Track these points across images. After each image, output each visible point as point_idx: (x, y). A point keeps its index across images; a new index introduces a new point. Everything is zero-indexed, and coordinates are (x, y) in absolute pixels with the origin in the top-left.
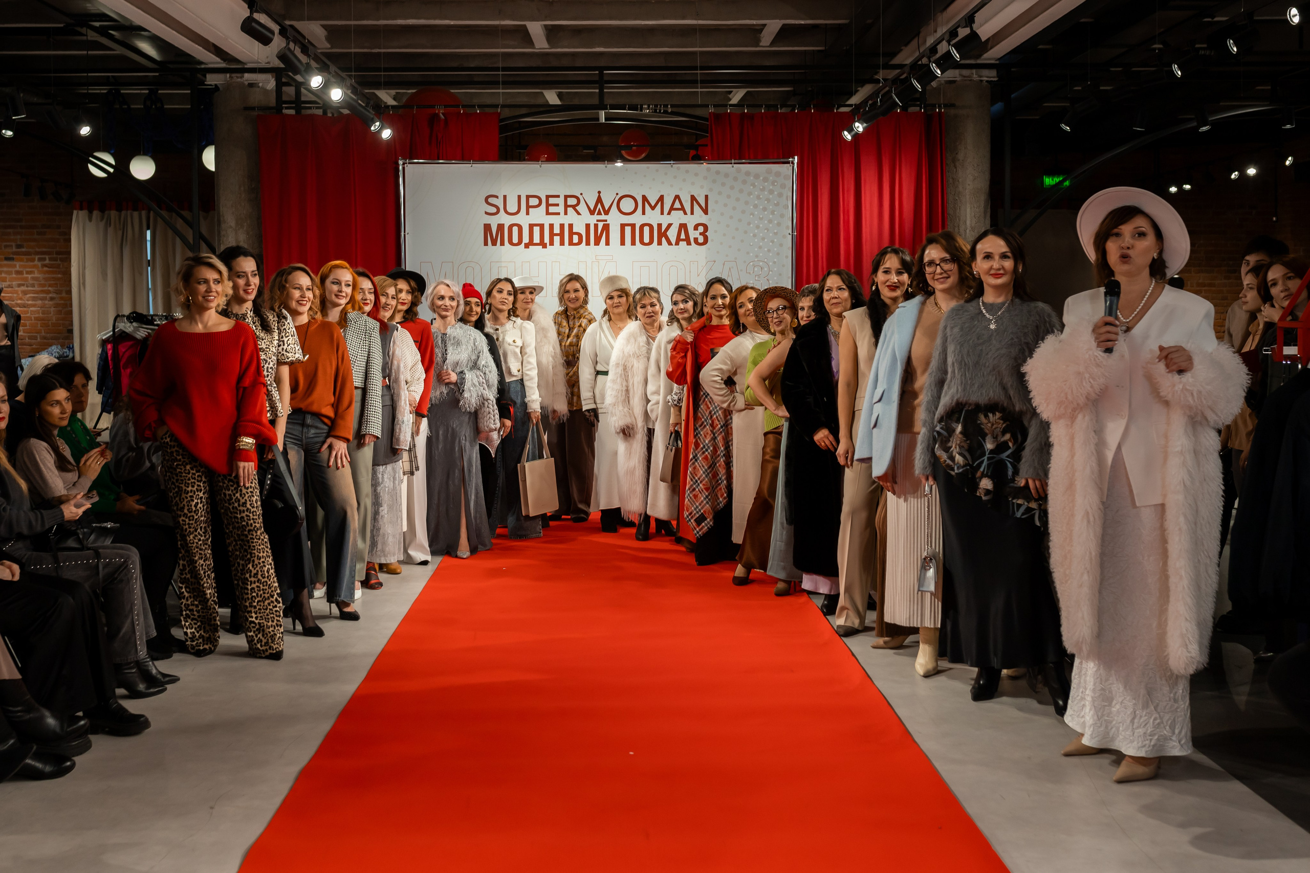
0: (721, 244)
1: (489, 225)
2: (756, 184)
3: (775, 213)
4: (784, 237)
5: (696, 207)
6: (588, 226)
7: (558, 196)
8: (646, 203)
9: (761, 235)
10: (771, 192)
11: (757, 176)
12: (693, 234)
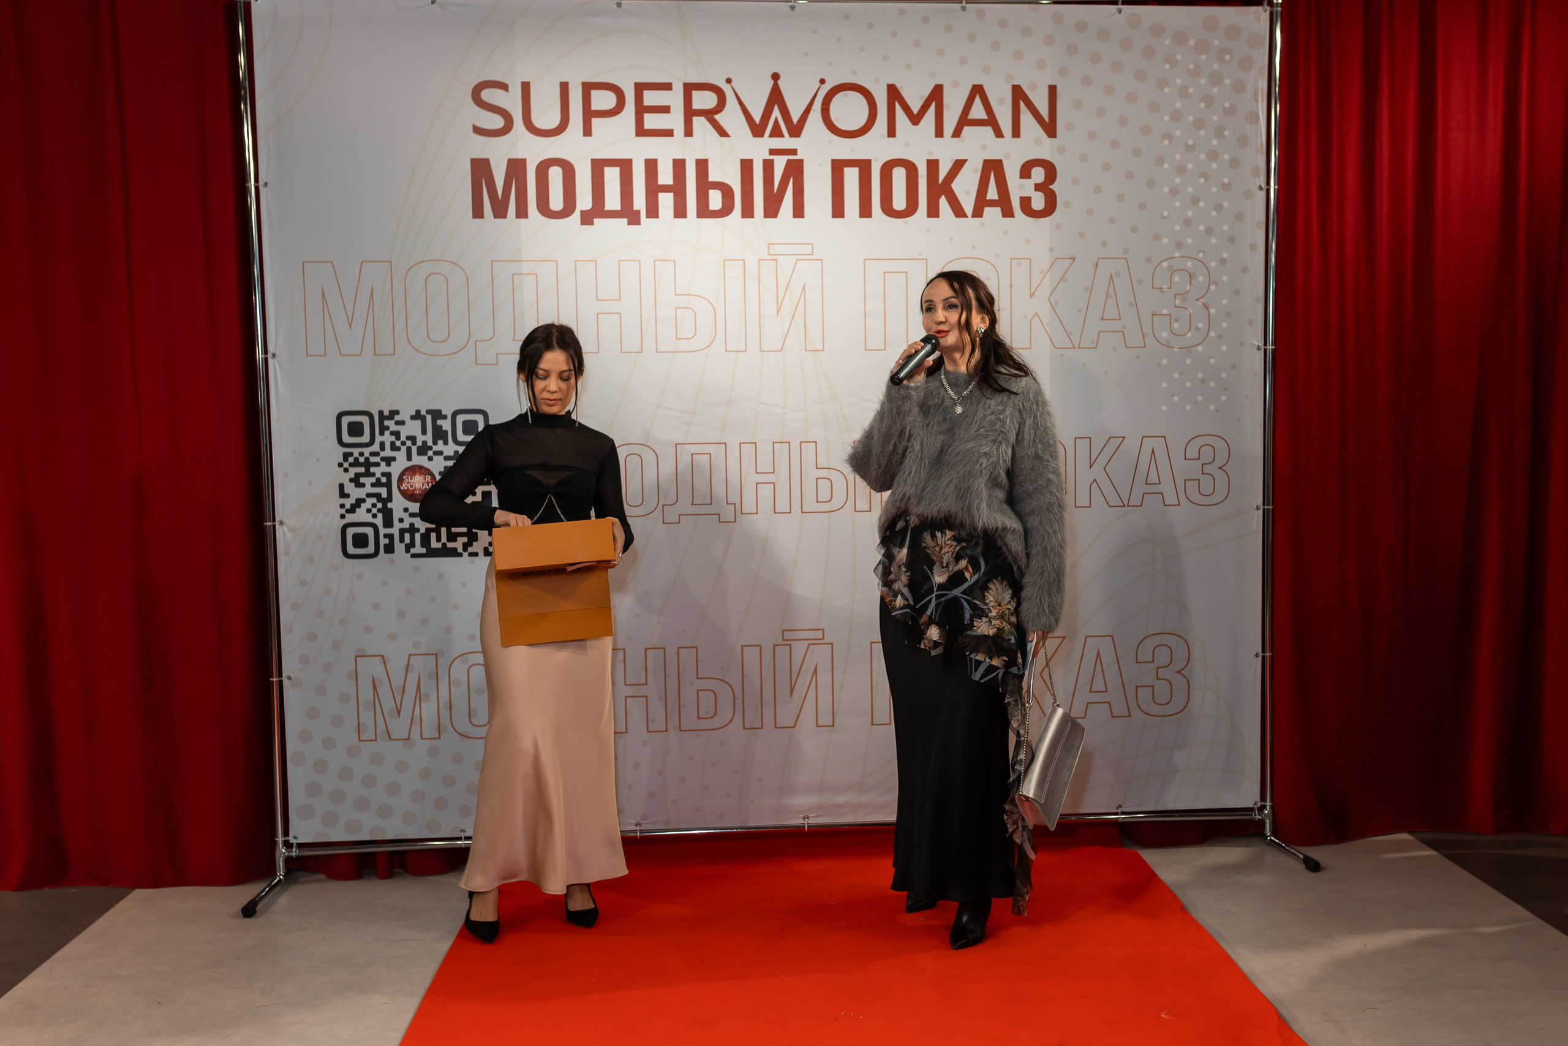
0: (1090, 212)
1: (486, 161)
2: (1179, 57)
3: (1226, 133)
4: (1248, 195)
5: (1026, 117)
6: (747, 166)
7: (667, 87)
8: (898, 108)
9: (1190, 190)
10: (1216, 79)
11: (1180, 38)
12: (1019, 189)
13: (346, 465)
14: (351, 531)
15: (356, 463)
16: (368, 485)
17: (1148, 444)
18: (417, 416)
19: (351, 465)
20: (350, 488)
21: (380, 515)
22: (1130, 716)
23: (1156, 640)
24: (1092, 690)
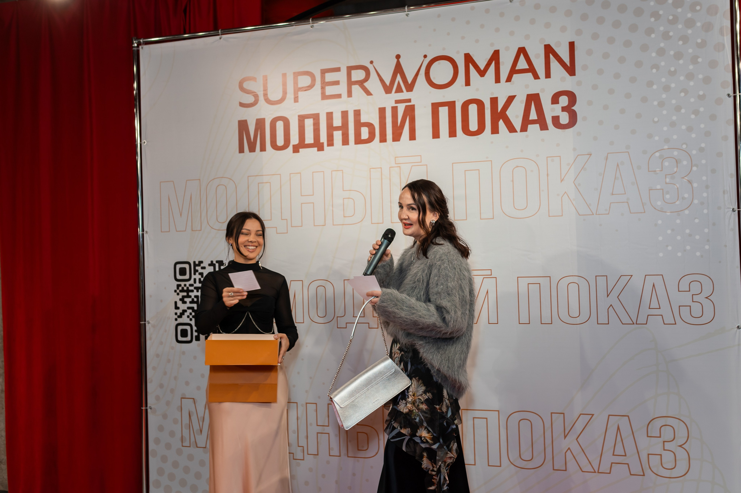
1: (246, 121)
5: (554, 64)
6: (382, 112)
7: (338, 69)
8: (471, 67)
9: (674, 101)
12: (551, 110)
13: (178, 291)
14: (180, 328)
15: (183, 291)
16: (188, 302)
17: (650, 281)
18: (212, 264)
19: (181, 291)
20: (180, 304)
21: (193, 319)
22: (644, 475)
23: (662, 422)
24: (615, 454)
